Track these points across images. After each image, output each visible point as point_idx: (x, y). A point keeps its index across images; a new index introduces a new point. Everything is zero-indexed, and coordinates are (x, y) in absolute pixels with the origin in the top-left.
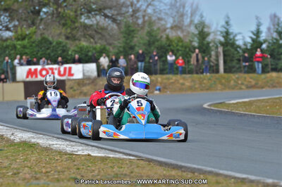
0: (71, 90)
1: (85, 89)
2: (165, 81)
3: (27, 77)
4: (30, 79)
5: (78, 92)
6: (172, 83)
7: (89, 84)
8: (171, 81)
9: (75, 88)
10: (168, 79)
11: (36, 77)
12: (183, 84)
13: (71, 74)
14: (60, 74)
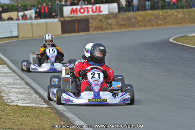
0: (100, 23)
1: (110, 21)
2: (165, 14)
3: (71, 14)
4: (72, 15)
5: (105, 23)
6: (170, 15)
7: (112, 18)
8: (169, 14)
9: (103, 21)
10: (167, 13)
11: (77, 13)
12: (177, 16)
13: (100, 11)
14: (93, 11)
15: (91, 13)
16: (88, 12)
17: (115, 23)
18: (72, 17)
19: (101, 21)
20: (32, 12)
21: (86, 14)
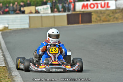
0: (108, 17)
1: (116, 15)
3: (82, 8)
4: (84, 10)
5: (112, 17)
7: (119, 12)
9: (111, 15)
11: (88, 8)
13: (108, 7)
14: (101, 6)
15: (100, 8)
16: (97, 7)
17: (121, 17)
18: (83, 11)
19: (108, 15)
20: (48, 7)
21: (95, 9)
